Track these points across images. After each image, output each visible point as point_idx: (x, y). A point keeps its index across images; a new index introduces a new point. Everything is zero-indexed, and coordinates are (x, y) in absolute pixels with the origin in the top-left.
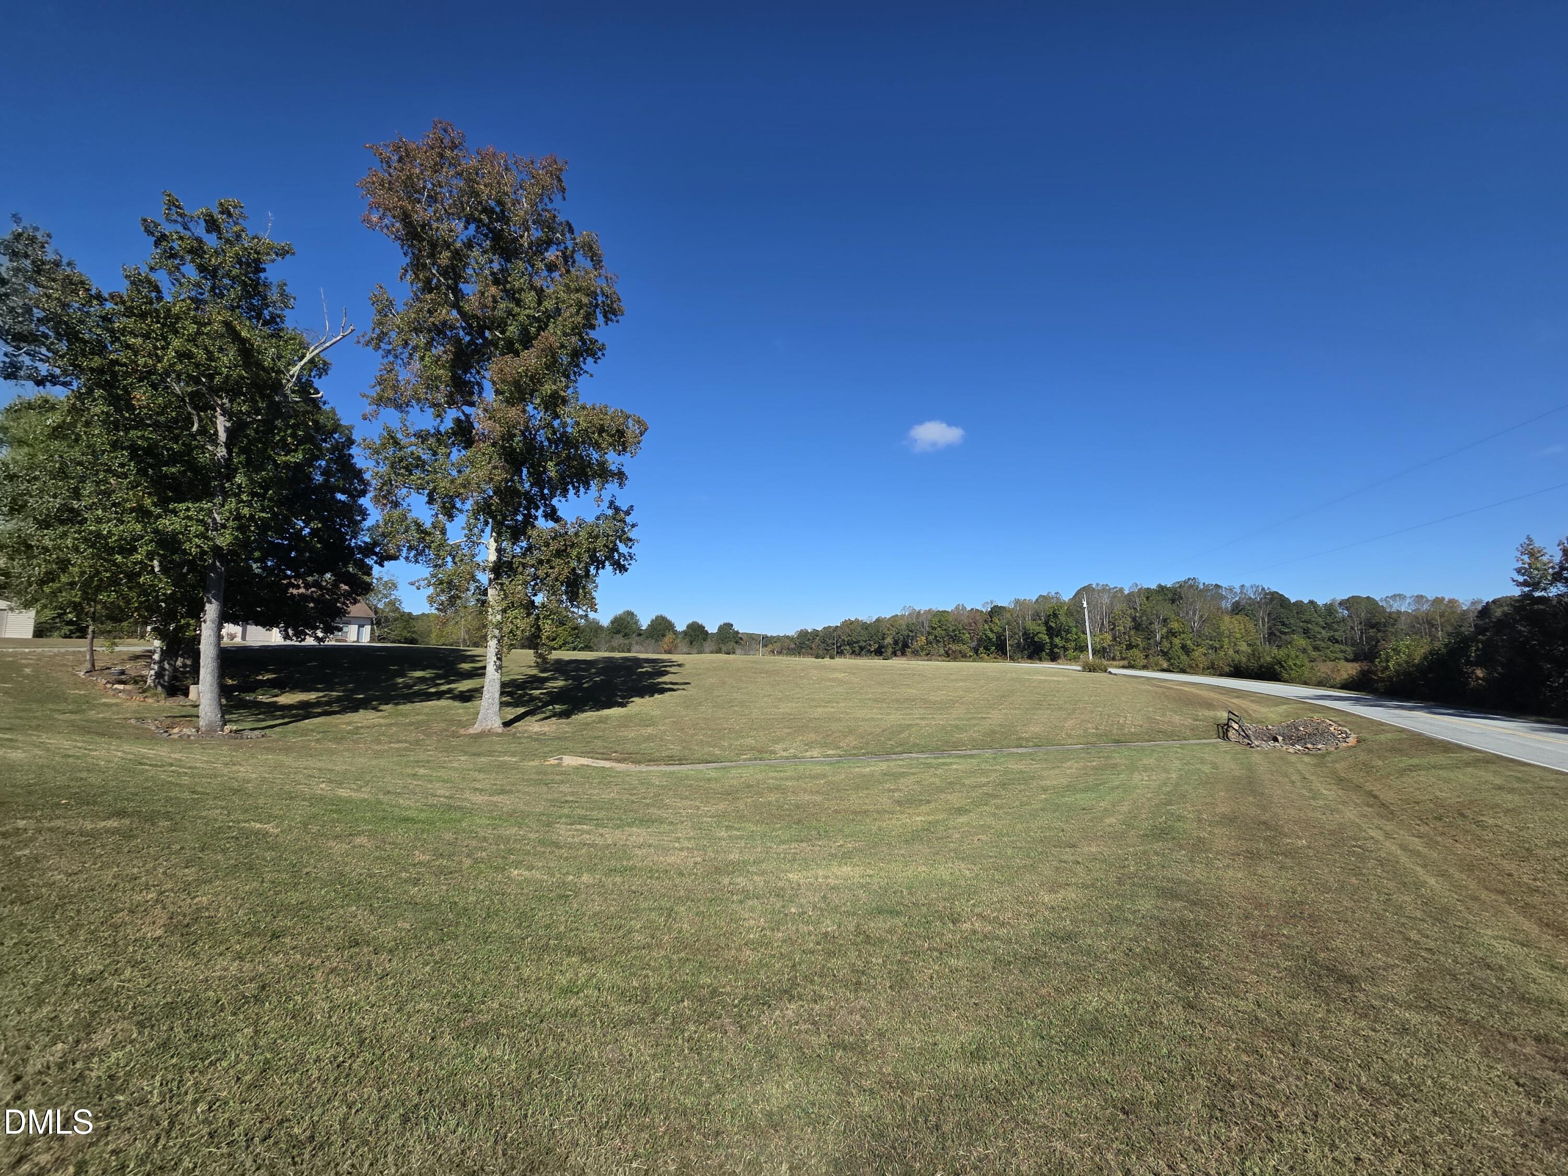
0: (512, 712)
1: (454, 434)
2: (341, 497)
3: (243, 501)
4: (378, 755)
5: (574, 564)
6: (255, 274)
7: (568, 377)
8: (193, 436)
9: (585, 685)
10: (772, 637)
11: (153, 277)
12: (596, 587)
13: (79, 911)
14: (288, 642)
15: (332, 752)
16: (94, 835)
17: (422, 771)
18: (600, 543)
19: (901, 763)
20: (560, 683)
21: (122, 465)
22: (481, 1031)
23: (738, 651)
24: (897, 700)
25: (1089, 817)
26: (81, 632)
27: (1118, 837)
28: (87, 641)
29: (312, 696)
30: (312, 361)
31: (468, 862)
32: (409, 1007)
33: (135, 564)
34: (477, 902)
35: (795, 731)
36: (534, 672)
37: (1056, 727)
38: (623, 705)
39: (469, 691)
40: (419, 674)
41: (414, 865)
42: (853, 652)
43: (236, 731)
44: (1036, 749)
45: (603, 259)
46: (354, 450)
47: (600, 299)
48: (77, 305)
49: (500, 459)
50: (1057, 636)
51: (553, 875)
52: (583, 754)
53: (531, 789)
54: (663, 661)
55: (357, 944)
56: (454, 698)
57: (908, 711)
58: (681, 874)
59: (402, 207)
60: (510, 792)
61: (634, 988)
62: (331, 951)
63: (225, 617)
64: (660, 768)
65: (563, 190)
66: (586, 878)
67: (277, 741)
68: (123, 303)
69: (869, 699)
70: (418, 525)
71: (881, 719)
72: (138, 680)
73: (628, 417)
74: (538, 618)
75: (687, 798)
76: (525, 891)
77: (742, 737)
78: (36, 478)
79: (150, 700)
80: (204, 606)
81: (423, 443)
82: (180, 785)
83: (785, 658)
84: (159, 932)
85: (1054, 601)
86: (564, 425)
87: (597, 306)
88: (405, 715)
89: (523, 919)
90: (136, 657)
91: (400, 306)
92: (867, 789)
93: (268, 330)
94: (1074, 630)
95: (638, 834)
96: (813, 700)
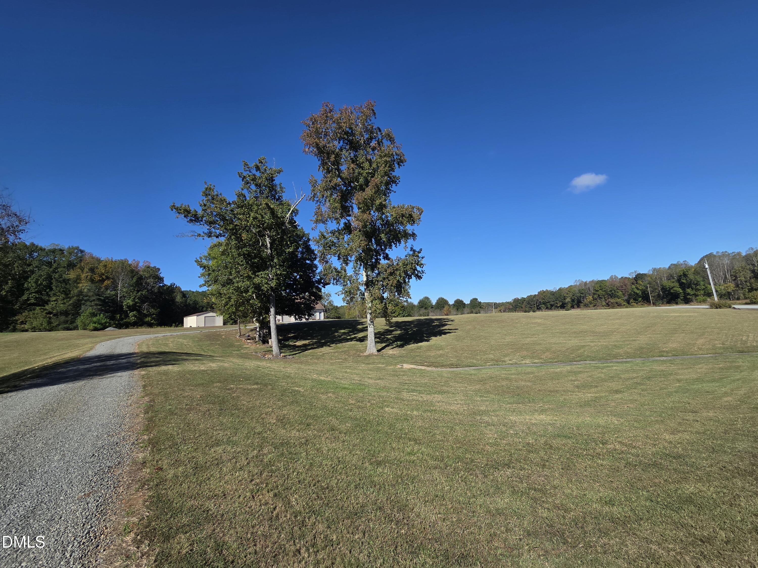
0: (380, 346)
1: (345, 229)
2: (308, 262)
3: (277, 269)
4: (332, 364)
5: (398, 278)
6: (272, 182)
7: (385, 195)
8: (260, 247)
9: (410, 332)
10: (499, 303)
11: (243, 192)
12: (410, 287)
13: (252, 413)
14: (297, 321)
15: (316, 364)
16: (251, 390)
17: (348, 370)
18: (409, 267)
19: (579, 366)
20: (399, 332)
21: (242, 261)
22: (379, 464)
23: (482, 312)
24: (575, 332)
25: (711, 396)
26: (235, 322)
27: (730, 408)
28: (238, 325)
29: (307, 342)
30: (292, 211)
31: (369, 404)
32: (353, 452)
33: (249, 296)
34: (373, 419)
35: (515, 351)
36: (387, 328)
37: (689, 344)
38: (428, 341)
39: (362, 337)
40: (343, 331)
41: (350, 404)
42: (547, 308)
43: (285, 356)
44: (675, 357)
45: (395, 139)
46: (311, 243)
47: (395, 157)
48: (224, 208)
49: (363, 236)
50: (688, 288)
51: (402, 411)
52: (412, 363)
53: (391, 378)
54: (444, 319)
55: (334, 430)
56: (357, 340)
57: (582, 338)
58: (457, 414)
59: (316, 142)
60: (383, 379)
61: (437, 456)
62: (326, 432)
63: (277, 313)
64: (447, 369)
65: (375, 114)
66: (415, 413)
67: (297, 359)
68: (236, 204)
69: (557, 332)
70: (336, 269)
71: (565, 343)
72: (254, 338)
73: (413, 208)
74: (386, 304)
75: (460, 383)
76: (391, 416)
77: (487, 354)
78: (220, 270)
79: (258, 346)
80: (270, 309)
81: (334, 235)
82: (272, 375)
83: (507, 314)
84: (275, 421)
85: (684, 266)
86: (387, 217)
87: (394, 161)
88: (340, 348)
89: (391, 426)
90: (252, 330)
91: (319, 182)
92: (558, 379)
93: (278, 203)
94: (702, 283)
95: (438, 397)
96: (524, 334)
